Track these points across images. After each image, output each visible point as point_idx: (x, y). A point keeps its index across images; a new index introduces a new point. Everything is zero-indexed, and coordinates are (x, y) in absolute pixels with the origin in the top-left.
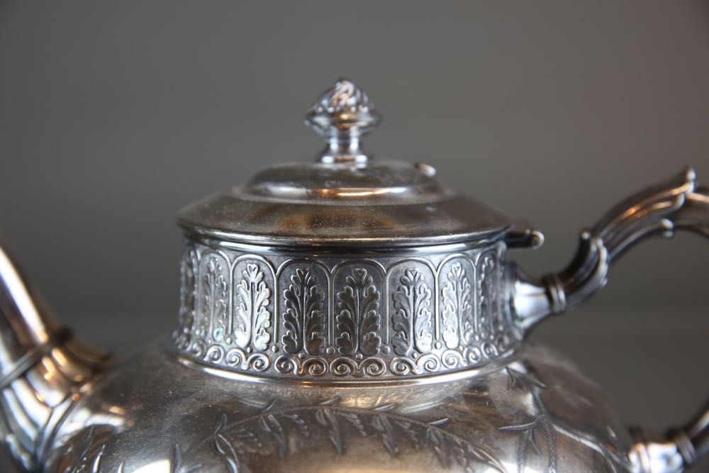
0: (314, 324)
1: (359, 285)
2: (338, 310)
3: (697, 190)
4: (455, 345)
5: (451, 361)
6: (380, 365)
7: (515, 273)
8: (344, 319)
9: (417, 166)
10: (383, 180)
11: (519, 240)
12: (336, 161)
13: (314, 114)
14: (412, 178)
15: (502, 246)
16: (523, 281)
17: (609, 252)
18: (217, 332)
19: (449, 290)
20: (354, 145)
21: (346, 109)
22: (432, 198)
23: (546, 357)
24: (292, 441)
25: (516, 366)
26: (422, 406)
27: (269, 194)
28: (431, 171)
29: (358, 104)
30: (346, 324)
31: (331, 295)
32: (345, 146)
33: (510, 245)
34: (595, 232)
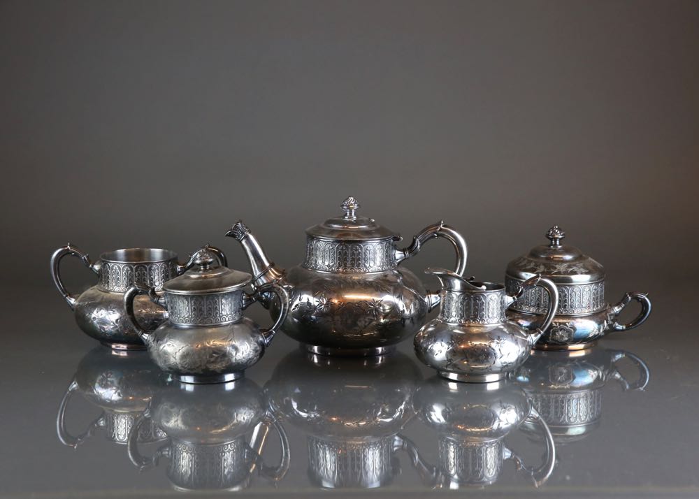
0: (345, 259)
1: (357, 250)
2: (351, 256)
3: (443, 226)
4: (379, 265)
5: (378, 269)
6: (361, 269)
7: (395, 248)
8: (353, 258)
9: (370, 219)
10: (361, 224)
11: (396, 239)
12: (349, 218)
13: (343, 205)
14: (369, 223)
15: (392, 241)
16: (398, 250)
17: (420, 242)
18: (320, 262)
19: (378, 251)
20: (353, 214)
21: (352, 205)
22: (374, 228)
23: (403, 270)
24: (342, 286)
25: (396, 272)
26: (371, 279)
27: (331, 227)
28: (373, 220)
29: (355, 203)
30: (353, 260)
31: (349, 252)
32: (351, 214)
33: (394, 240)
34: (417, 237)
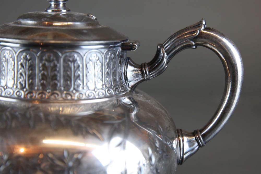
0: (31, 77)
2: (40, 71)
3: (205, 29)
4: (93, 88)
5: (90, 95)
6: (58, 95)
8: (43, 75)
9: (88, 15)
10: (67, 19)
11: (127, 47)
12: (53, 11)
15: (120, 49)
16: (131, 65)
17: (167, 54)
20: (61, 5)
23: (140, 98)
27: (21, 24)
30: (44, 77)
31: (37, 65)
32: (57, 5)
33: (123, 49)
34: (162, 46)
